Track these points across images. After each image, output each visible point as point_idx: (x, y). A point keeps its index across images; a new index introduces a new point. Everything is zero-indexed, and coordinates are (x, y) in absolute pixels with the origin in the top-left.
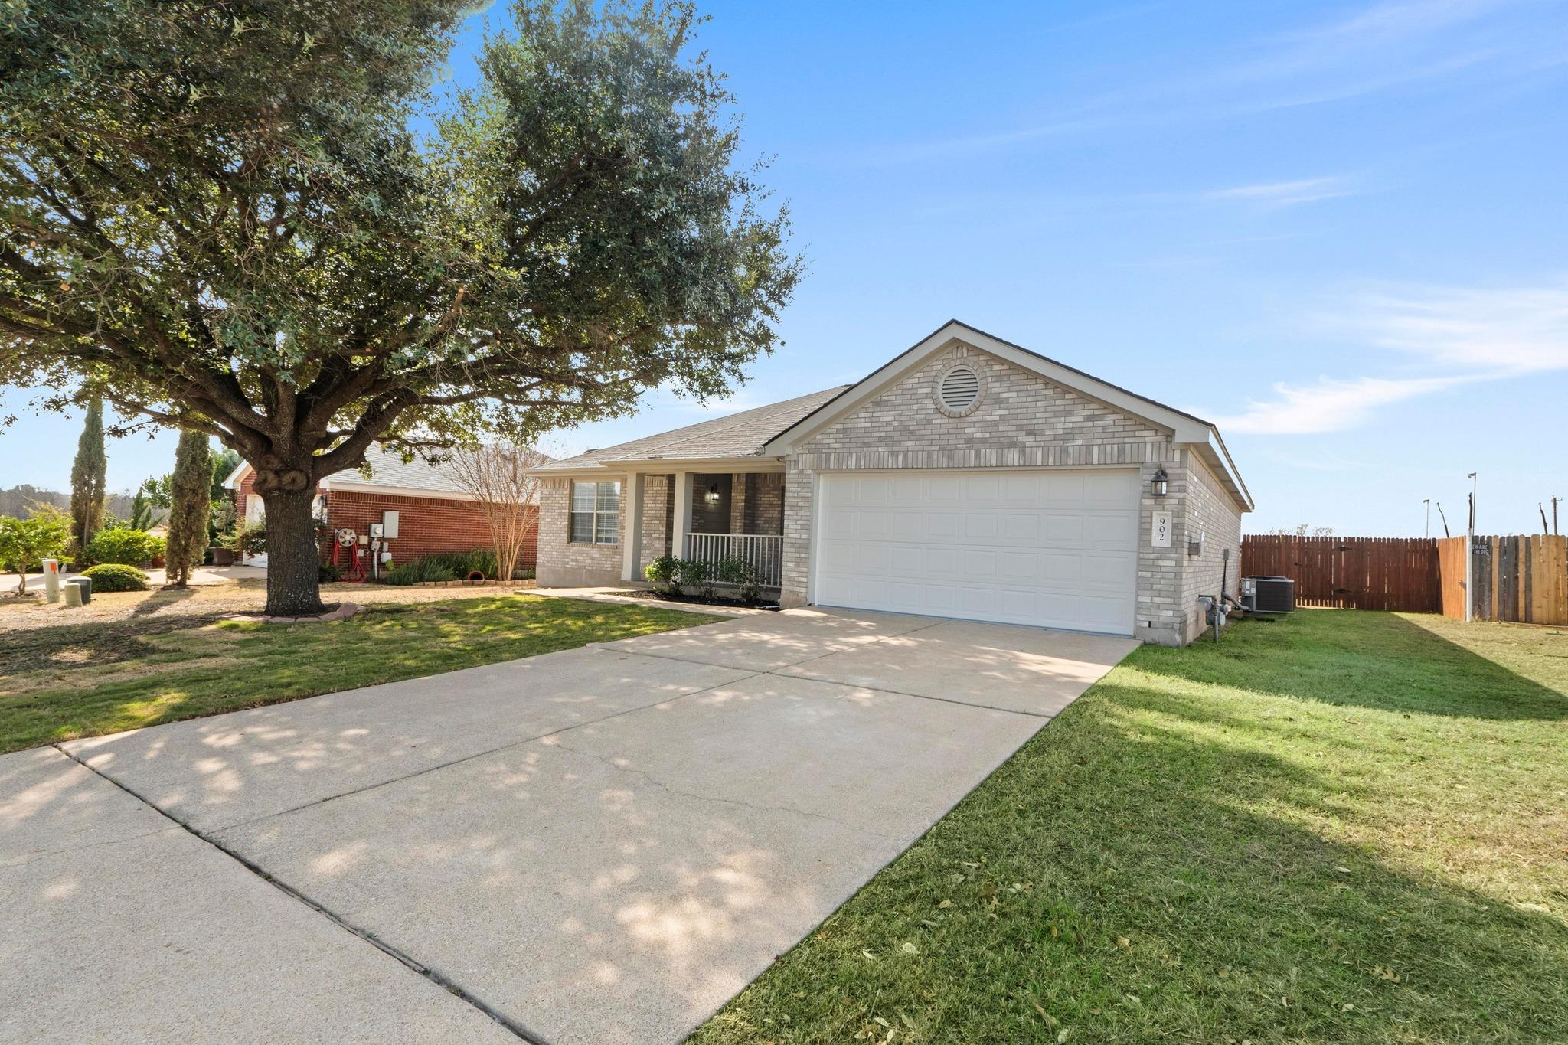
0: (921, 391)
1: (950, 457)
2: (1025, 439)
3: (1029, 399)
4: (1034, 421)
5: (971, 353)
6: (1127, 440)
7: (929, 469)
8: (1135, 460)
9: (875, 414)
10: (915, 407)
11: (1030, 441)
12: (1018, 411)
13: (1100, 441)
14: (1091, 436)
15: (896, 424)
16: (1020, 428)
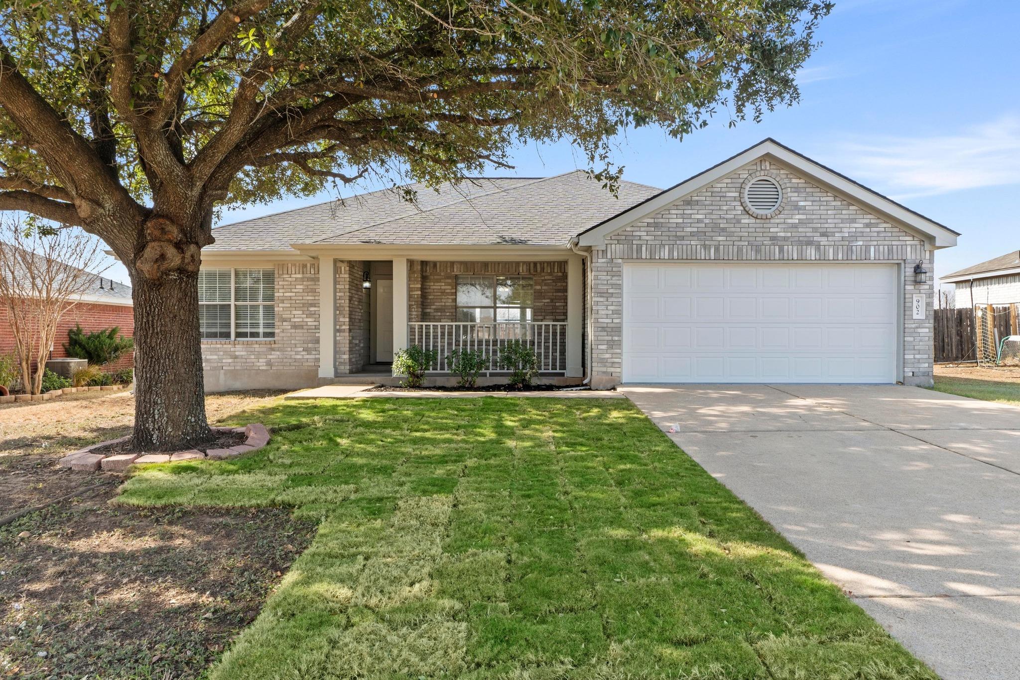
0: (729, 194)
1: (758, 251)
2: (820, 239)
3: (822, 208)
4: (826, 226)
5: (772, 167)
6: (894, 243)
7: (739, 259)
8: (900, 257)
9: (686, 212)
10: (725, 208)
11: (823, 241)
12: (814, 217)
13: (875, 243)
14: (869, 238)
15: (707, 221)
16: (815, 230)
